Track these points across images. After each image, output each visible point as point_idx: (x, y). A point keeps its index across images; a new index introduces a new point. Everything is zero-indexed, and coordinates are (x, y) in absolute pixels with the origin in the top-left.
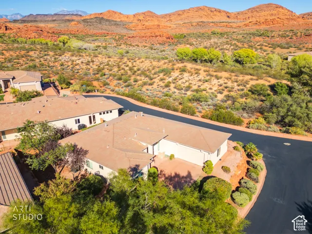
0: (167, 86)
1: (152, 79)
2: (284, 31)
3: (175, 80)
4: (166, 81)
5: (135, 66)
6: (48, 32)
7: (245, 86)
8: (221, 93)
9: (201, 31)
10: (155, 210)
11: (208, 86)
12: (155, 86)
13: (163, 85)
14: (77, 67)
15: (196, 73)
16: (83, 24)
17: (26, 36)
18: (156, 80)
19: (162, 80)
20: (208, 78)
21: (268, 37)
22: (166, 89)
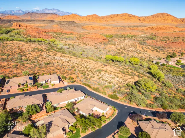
0: (99, 79)
1: (94, 75)
2: (164, 37)
3: (103, 76)
4: (99, 76)
5: (87, 66)
6: (43, 32)
7: (126, 82)
8: (117, 84)
9: (122, 33)
10: (92, 120)
11: (113, 80)
12: (95, 78)
13: (98, 78)
14: (64, 64)
15: (110, 74)
16: (60, 26)
17: (32, 34)
18: (95, 75)
19: (98, 75)
20: (114, 76)
21: (155, 40)
22: (99, 80)
